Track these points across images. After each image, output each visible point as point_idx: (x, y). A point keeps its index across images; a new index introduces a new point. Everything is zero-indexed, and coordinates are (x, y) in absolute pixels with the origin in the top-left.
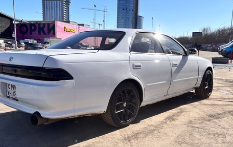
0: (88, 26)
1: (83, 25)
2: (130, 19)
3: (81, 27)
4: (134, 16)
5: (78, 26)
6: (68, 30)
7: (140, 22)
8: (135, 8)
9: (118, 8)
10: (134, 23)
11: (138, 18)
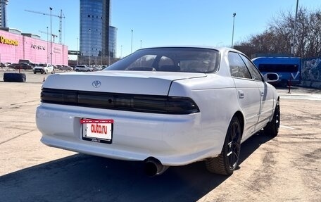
0: (37, 37)
1: (29, 35)
2: (99, 30)
3: (26, 38)
4: (104, 26)
5: (22, 36)
6: (6, 42)
7: (113, 34)
8: (104, 16)
9: (81, 14)
10: (104, 35)
11: (110, 29)
